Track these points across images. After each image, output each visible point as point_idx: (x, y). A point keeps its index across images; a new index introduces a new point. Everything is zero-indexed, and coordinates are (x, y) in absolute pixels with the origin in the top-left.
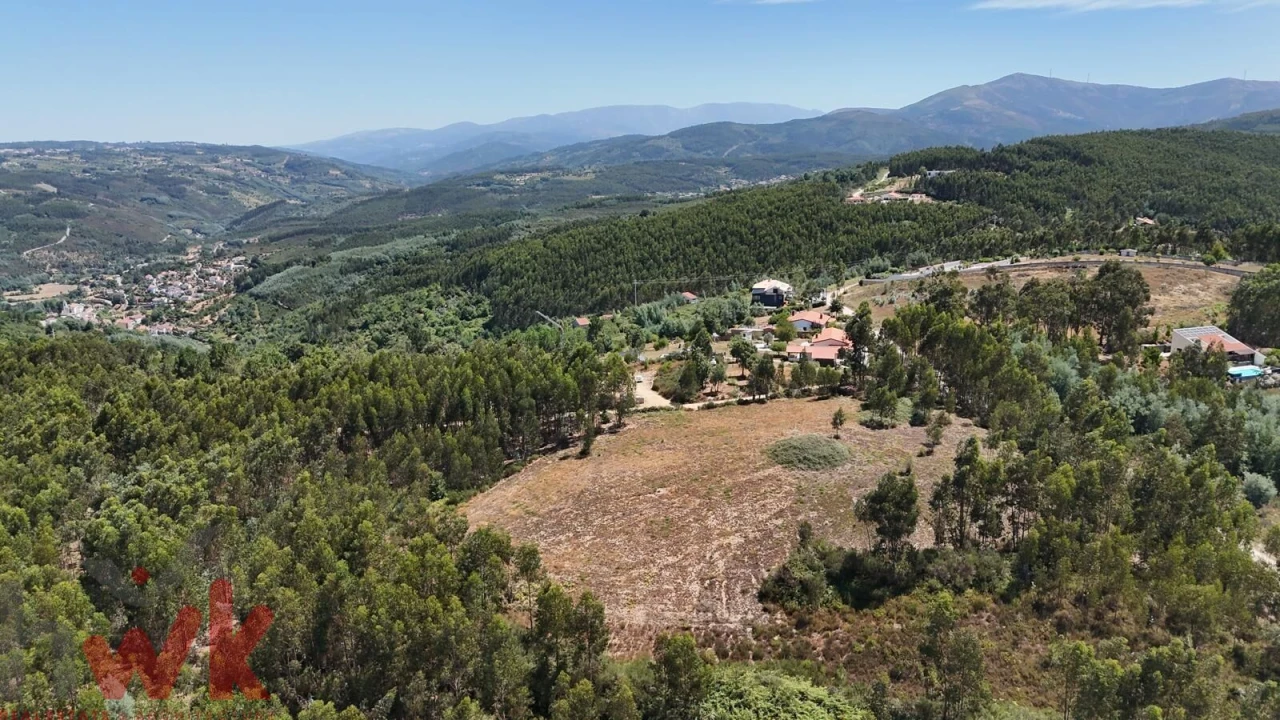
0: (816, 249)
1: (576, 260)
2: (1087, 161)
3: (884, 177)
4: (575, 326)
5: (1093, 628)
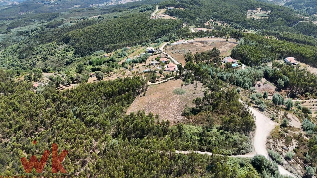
0: (149, 32)
1: (93, 36)
2: (199, 5)
3: (158, 9)
4: (104, 56)
5: (222, 113)
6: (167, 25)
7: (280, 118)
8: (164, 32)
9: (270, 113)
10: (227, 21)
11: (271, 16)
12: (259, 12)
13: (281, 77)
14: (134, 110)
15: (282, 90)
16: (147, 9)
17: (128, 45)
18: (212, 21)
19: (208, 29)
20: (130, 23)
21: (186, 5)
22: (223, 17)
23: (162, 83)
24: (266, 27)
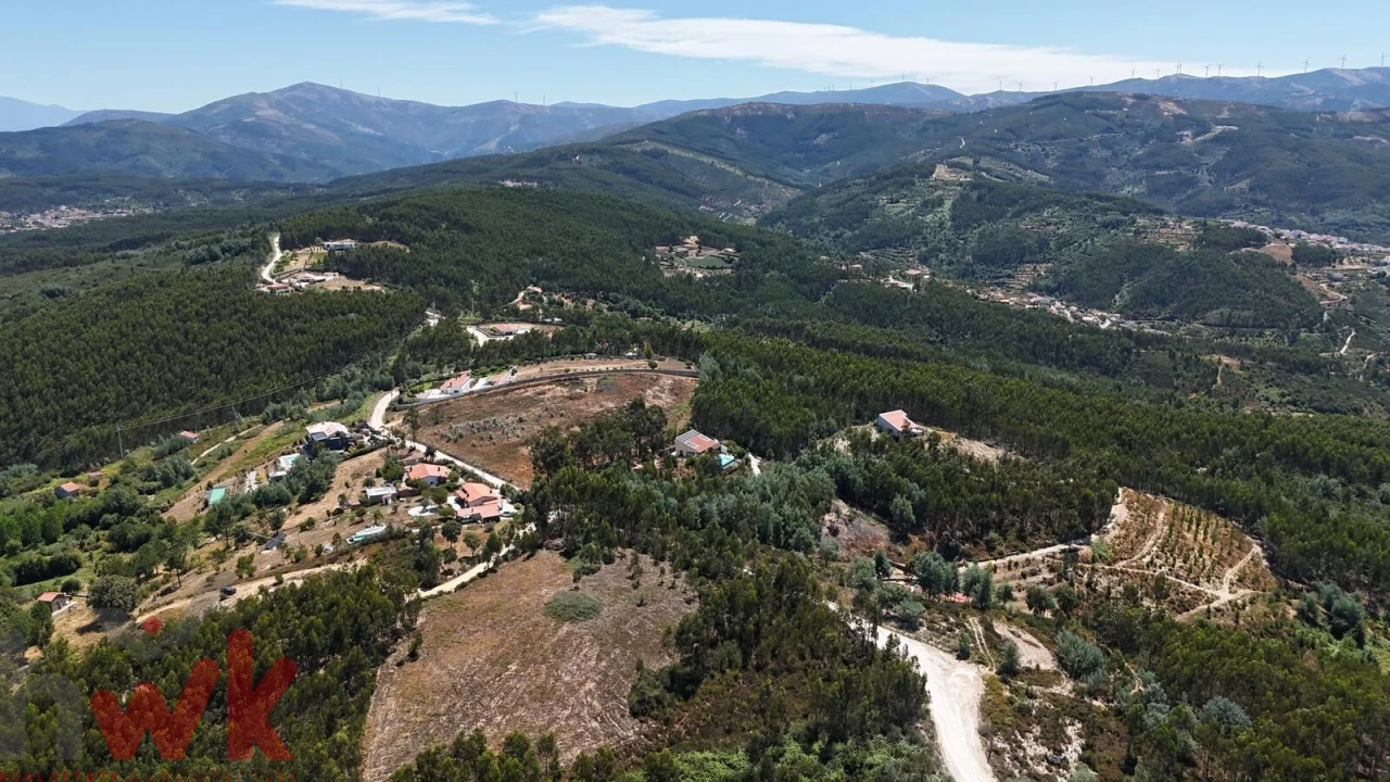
0: (274, 353)
2: (467, 229)
3: (277, 250)
4: (60, 493)
5: (787, 669)
6: (352, 315)
7: (982, 645)
8: (343, 351)
9: (944, 634)
10: (593, 290)
11: (739, 266)
12: (695, 251)
13: (898, 489)
14: (394, 740)
15: (910, 535)
16: (224, 251)
17: (187, 423)
18: (536, 293)
19: (537, 327)
20: (161, 319)
21: (411, 230)
22: (575, 275)
23: (472, 580)
24: (741, 305)
